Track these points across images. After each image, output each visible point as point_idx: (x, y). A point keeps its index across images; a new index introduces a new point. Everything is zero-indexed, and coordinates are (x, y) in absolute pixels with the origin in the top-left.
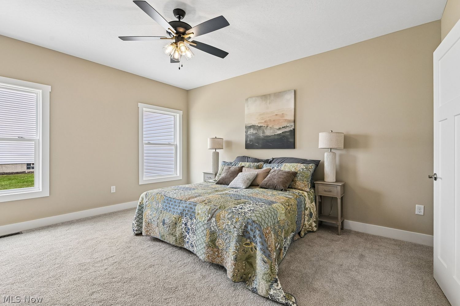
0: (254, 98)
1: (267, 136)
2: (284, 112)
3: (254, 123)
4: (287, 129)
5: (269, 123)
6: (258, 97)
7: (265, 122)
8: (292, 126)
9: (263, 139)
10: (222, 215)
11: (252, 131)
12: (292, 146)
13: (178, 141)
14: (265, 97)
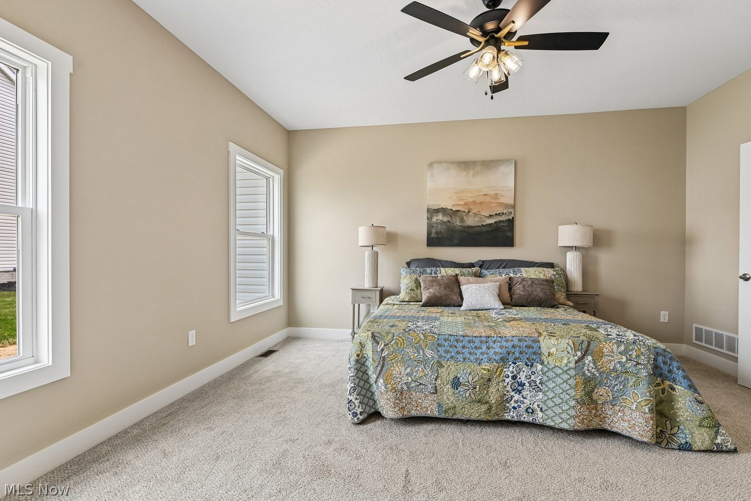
0: (445, 165)
1: (469, 227)
2: (498, 192)
3: (443, 205)
4: (503, 218)
5: (472, 207)
6: (452, 163)
7: (465, 204)
8: (511, 213)
9: (461, 231)
10: (606, 348)
11: (440, 217)
12: (509, 242)
13: (276, 230)
14: (465, 165)
